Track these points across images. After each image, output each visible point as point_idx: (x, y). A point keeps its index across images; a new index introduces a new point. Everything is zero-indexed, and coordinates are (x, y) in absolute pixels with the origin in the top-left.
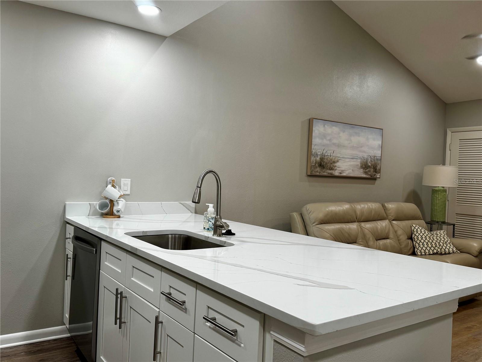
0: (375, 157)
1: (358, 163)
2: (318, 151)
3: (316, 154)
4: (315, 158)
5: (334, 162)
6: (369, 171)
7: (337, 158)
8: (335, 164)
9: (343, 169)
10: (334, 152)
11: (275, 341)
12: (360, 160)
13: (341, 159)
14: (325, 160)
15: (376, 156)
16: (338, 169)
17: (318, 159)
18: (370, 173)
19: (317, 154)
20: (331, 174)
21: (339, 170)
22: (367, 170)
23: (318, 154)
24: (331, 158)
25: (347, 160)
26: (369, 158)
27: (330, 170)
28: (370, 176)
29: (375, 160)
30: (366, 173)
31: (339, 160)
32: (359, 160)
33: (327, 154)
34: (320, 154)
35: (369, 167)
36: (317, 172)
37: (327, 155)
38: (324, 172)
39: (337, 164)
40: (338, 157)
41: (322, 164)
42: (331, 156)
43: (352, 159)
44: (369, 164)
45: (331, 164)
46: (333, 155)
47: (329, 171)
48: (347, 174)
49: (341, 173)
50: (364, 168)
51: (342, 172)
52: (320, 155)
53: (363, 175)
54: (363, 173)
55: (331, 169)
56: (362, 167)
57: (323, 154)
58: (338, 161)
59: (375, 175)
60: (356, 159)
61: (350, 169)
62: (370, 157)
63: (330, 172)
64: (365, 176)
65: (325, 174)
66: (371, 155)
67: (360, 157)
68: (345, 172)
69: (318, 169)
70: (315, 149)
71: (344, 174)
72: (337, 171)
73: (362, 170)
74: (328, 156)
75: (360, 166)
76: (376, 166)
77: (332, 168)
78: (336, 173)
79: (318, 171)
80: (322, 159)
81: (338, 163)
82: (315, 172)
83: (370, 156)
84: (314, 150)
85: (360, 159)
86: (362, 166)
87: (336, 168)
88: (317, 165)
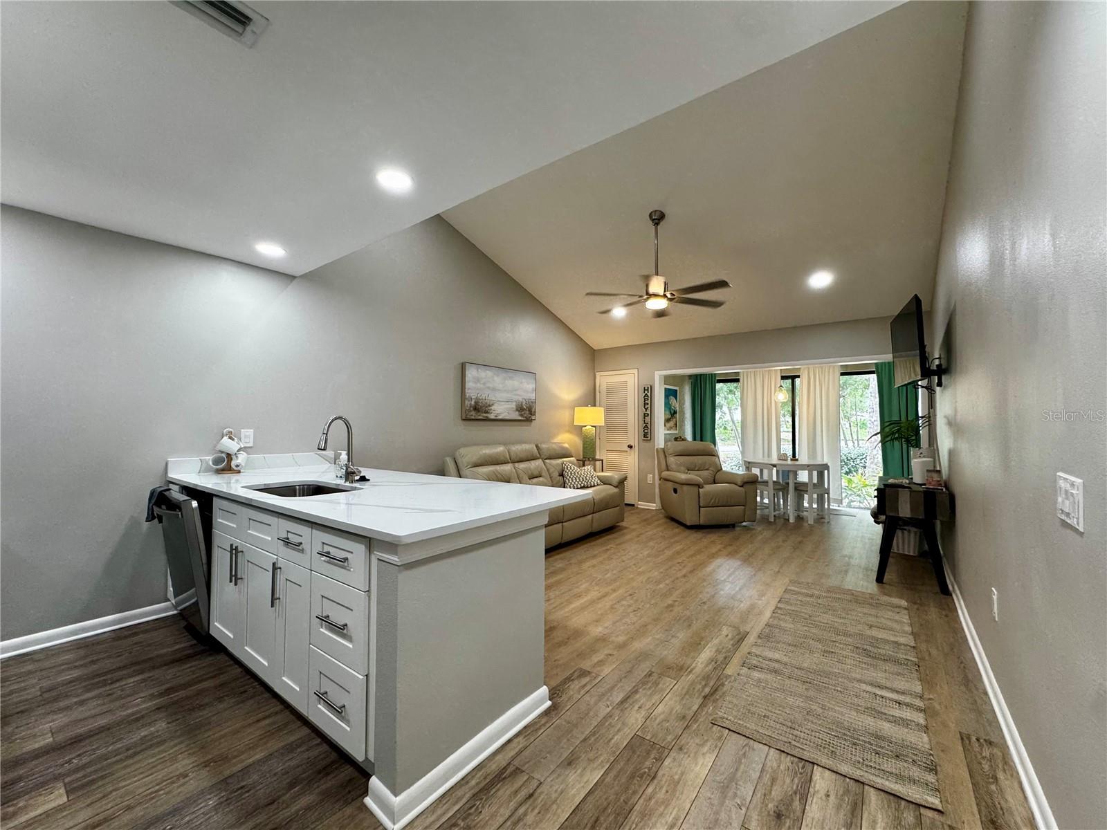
1: (513, 406)
2: (472, 395)
3: (470, 398)
4: (469, 402)
5: (489, 406)
6: (524, 413)
10: (489, 396)
11: (379, 559)
14: (480, 404)
15: (530, 399)
17: (473, 403)
18: (525, 416)
20: (487, 417)
22: (522, 412)
23: (472, 397)
24: (486, 401)
25: (503, 403)
26: (524, 401)
28: (525, 418)
29: (529, 403)
30: (521, 415)
32: (514, 403)
35: (524, 409)
37: (481, 399)
39: (492, 408)
41: (477, 408)
42: (485, 399)
44: (525, 407)
45: (487, 407)
46: (488, 398)
50: (519, 411)
52: (474, 399)
55: (487, 413)
56: (517, 410)
57: (478, 397)
58: (493, 405)
59: (530, 417)
63: (485, 415)
64: (520, 418)
65: (480, 417)
66: (525, 398)
70: (469, 393)
71: (500, 417)
74: (483, 399)
75: (516, 408)
76: (531, 409)
77: (488, 411)
78: (492, 416)
80: (476, 403)
84: (467, 394)
86: (518, 408)
88: (472, 409)
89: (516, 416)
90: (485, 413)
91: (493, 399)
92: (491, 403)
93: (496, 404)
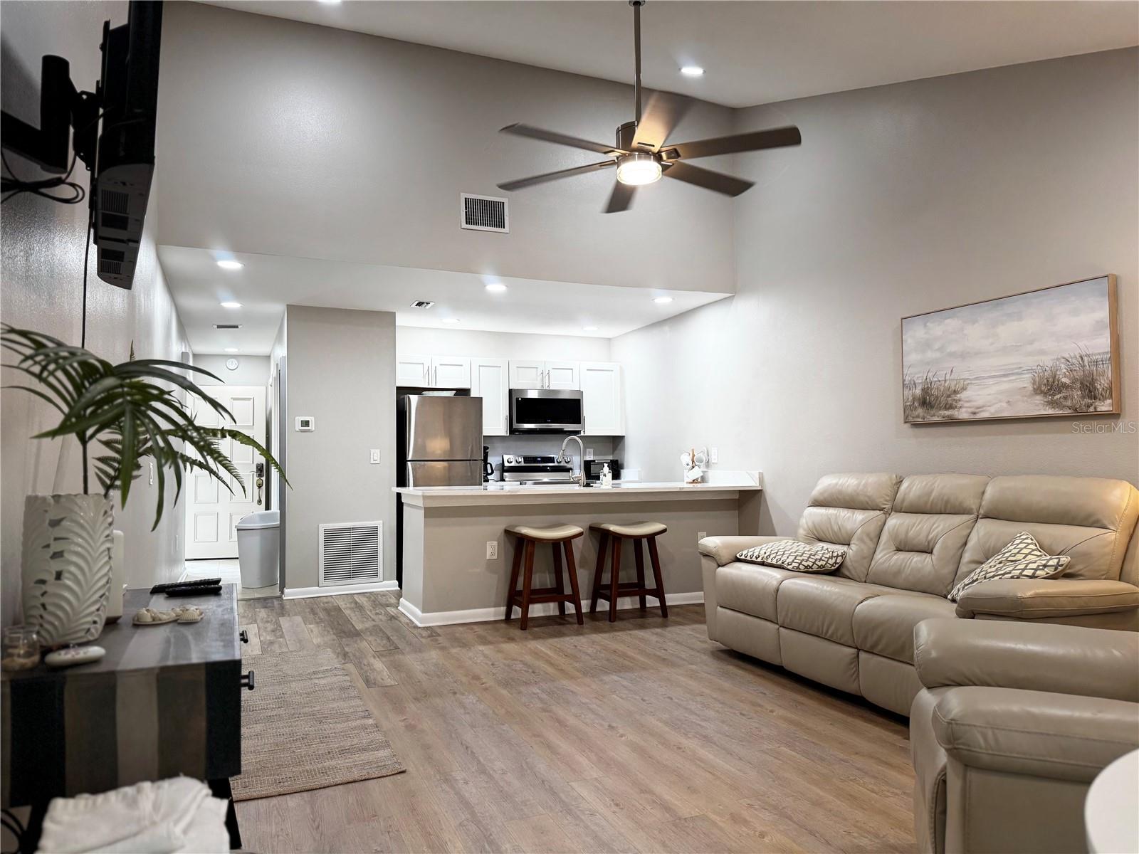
0: (1086, 359)
1: (1026, 382)
2: (916, 376)
3: (913, 383)
4: (911, 392)
5: (955, 392)
6: (1065, 398)
7: (962, 382)
8: (958, 396)
9: (980, 403)
10: (954, 371)
12: (1030, 375)
13: (973, 382)
14: (934, 392)
15: (1088, 355)
16: (966, 404)
17: (918, 392)
18: (1069, 403)
19: (915, 384)
20: (950, 417)
21: (970, 407)
22: (1058, 396)
23: (917, 382)
24: (946, 385)
25: (991, 381)
26: (1063, 366)
28: (1070, 411)
29: (1084, 366)
30: (1053, 404)
31: (969, 383)
32: (1028, 376)
33: (936, 379)
34: (920, 381)
35: (1065, 386)
36: (918, 417)
37: (936, 381)
38: (933, 416)
39: (963, 395)
40: (965, 380)
41: (928, 401)
42: (945, 381)
43: (1004, 376)
44: (1065, 380)
45: (949, 396)
46: (952, 377)
47: (945, 412)
48: (992, 415)
49: (974, 413)
50: (1045, 394)
51: (977, 411)
52: (921, 383)
53: (1045, 410)
54: (1044, 405)
55: (951, 407)
56: (1037, 391)
57: (928, 380)
58: (964, 389)
59: (1089, 407)
60: (1018, 374)
61: (1000, 401)
62: (1063, 360)
63: (947, 413)
64: (1050, 411)
65: (936, 418)
66: (1066, 356)
67: (1030, 368)
68: (985, 408)
69: (920, 411)
70: (911, 374)
71: (984, 415)
72: (964, 410)
73: (1039, 399)
74: (939, 381)
75: (1032, 389)
76: (1093, 381)
77: (951, 404)
78: (963, 414)
79: (920, 415)
80: (926, 391)
81: (964, 392)
82: (913, 417)
83: (1064, 358)
84: (907, 377)
85: (1028, 373)
86: (1039, 387)
87: (961, 402)
88: (916, 404)
89: (1038, 407)
90: (946, 409)
91: (965, 375)
92: (959, 387)
93: (969, 387)
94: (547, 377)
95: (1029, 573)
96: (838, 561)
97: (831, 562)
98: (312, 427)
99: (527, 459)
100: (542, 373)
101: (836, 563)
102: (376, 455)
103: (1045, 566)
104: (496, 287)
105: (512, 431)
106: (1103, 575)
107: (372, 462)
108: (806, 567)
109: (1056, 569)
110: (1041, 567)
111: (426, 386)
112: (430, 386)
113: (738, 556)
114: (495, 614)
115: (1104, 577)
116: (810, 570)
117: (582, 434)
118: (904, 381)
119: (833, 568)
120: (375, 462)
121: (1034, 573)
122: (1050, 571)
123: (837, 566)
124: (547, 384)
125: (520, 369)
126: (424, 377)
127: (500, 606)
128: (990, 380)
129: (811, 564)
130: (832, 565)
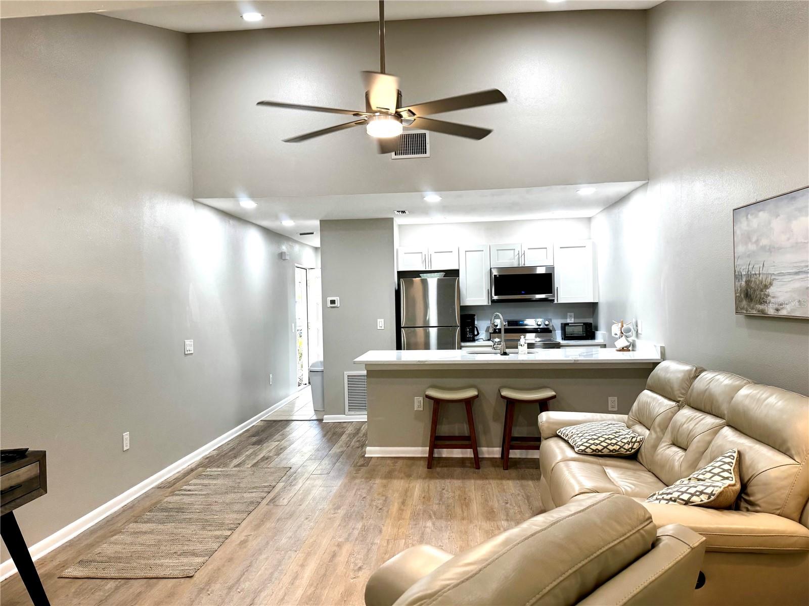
4: (739, 283)
5: (766, 287)
7: (770, 277)
8: (768, 291)
9: (781, 299)
10: (765, 265)
13: (776, 277)
14: (753, 285)
16: (773, 300)
17: (743, 283)
19: (741, 275)
20: (763, 311)
23: (743, 273)
24: (760, 278)
27: (760, 304)
31: (774, 279)
33: (754, 272)
34: (745, 273)
37: (754, 274)
38: (753, 309)
41: (749, 293)
42: (759, 274)
43: (797, 273)
45: (762, 291)
46: (764, 272)
47: (760, 306)
48: (789, 313)
49: (777, 310)
52: (745, 275)
57: (749, 272)
58: (771, 284)
65: (754, 312)
69: (745, 303)
71: (784, 313)
74: (756, 274)
77: (763, 299)
78: (771, 311)
79: (745, 307)
80: (748, 283)
81: (771, 287)
82: (740, 309)
87: (769, 298)
88: (743, 295)
92: (768, 280)
93: (775, 283)
94: (523, 256)
95: (685, 497)
96: (635, 447)
97: (626, 447)
98: (337, 304)
99: (510, 323)
100: (519, 254)
101: (632, 448)
102: (381, 323)
103: (702, 493)
104: (432, 198)
105: (493, 301)
106: (778, 509)
107: (379, 328)
108: (594, 451)
109: (709, 498)
110: (698, 493)
111: (424, 269)
112: (427, 269)
113: (557, 432)
114: (423, 452)
115: (778, 512)
116: (600, 453)
117: (556, 302)
118: (735, 271)
119: (628, 452)
120: (380, 328)
121: (689, 498)
122: (704, 498)
123: (633, 451)
124: (523, 263)
125: (499, 251)
126: (423, 263)
127: (426, 447)
128: (789, 276)
129: (600, 447)
130: (628, 450)
